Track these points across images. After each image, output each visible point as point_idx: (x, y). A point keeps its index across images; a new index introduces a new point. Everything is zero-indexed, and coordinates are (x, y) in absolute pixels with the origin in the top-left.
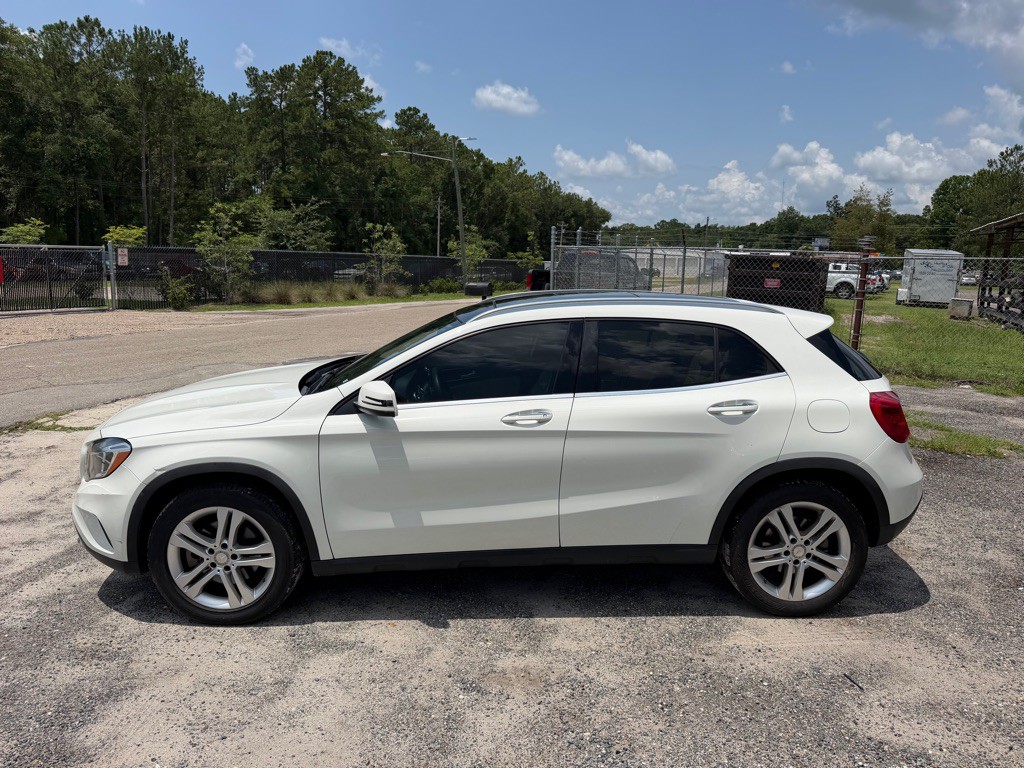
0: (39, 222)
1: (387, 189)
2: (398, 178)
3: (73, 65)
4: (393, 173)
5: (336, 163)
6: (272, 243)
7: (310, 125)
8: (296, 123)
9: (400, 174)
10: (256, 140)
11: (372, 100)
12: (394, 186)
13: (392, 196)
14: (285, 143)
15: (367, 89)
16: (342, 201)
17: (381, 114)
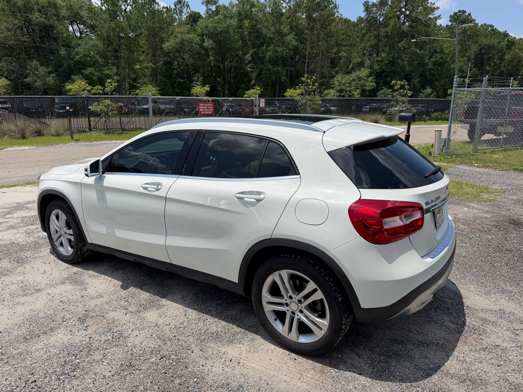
0: (259, 88)
1: (436, 61)
2: (444, 54)
3: (282, 14)
4: (442, 51)
5: (407, 49)
6: (339, 94)
7: (393, 29)
8: (386, 29)
9: (446, 52)
10: (365, 40)
11: (433, 10)
12: (440, 59)
13: (439, 65)
14: (379, 41)
15: (431, 3)
16: (408, 69)
17: (439, 17)
